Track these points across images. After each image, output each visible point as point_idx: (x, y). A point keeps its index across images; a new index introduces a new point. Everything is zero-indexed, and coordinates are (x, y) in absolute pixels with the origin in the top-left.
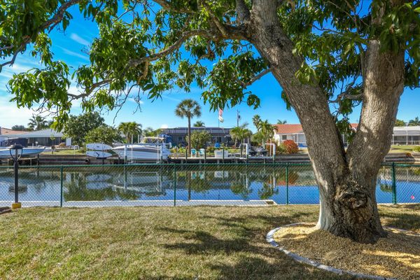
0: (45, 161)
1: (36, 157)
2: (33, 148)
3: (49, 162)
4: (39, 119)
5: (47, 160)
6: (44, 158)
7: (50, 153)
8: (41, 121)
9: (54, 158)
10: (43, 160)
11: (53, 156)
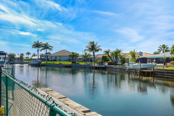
0: (159, 73)
1: (152, 70)
2: (150, 64)
3: (161, 74)
4: (164, 46)
5: (160, 72)
6: (158, 71)
7: (162, 68)
8: (164, 47)
9: (164, 71)
10: (158, 72)
11: (164, 70)
